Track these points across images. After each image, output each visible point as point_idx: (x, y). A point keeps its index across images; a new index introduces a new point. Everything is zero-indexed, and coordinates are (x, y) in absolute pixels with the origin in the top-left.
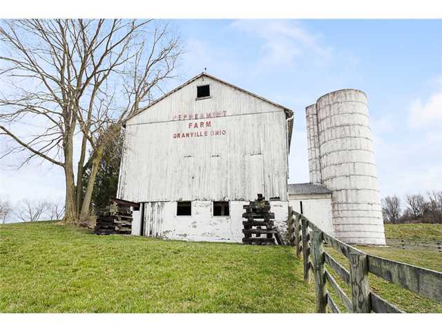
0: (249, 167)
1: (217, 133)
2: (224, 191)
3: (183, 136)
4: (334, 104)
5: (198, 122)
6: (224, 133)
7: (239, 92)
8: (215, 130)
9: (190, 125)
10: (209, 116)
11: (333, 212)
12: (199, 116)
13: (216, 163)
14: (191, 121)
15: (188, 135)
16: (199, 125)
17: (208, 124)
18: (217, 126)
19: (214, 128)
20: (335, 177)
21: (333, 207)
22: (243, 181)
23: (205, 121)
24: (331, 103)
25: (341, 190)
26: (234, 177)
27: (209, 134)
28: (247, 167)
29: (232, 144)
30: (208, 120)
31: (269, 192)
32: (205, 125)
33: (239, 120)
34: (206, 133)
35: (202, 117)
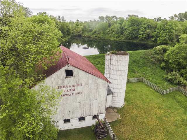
0: (92, 105)
1: (78, 93)
2: (83, 114)
3: (62, 96)
4: (119, 61)
5: (69, 89)
6: (81, 93)
7: (88, 74)
8: (77, 92)
9: (64, 91)
10: (74, 86)
11: (112, 98)
12: (69, 86)
13: (79, 106)
14: (64, 89)
15: (64, 95)
16: (69, 91)
17: (74, 90)
18: (78, 90)
19: (77, 91)
20: (115, 88)
21: (112, 97)
22: (90, 110)
23: (72, 88)
24: (118, 60)
25: (116, 93)
26: (87, 109)
27: (74, 94)
28: (91, 105)
29: (85, 98)
30: (74, 88)
31: (99, 112)
32: (72, 90)
33: (88, 87)
34: (73, 94)
35: (70, 87)
